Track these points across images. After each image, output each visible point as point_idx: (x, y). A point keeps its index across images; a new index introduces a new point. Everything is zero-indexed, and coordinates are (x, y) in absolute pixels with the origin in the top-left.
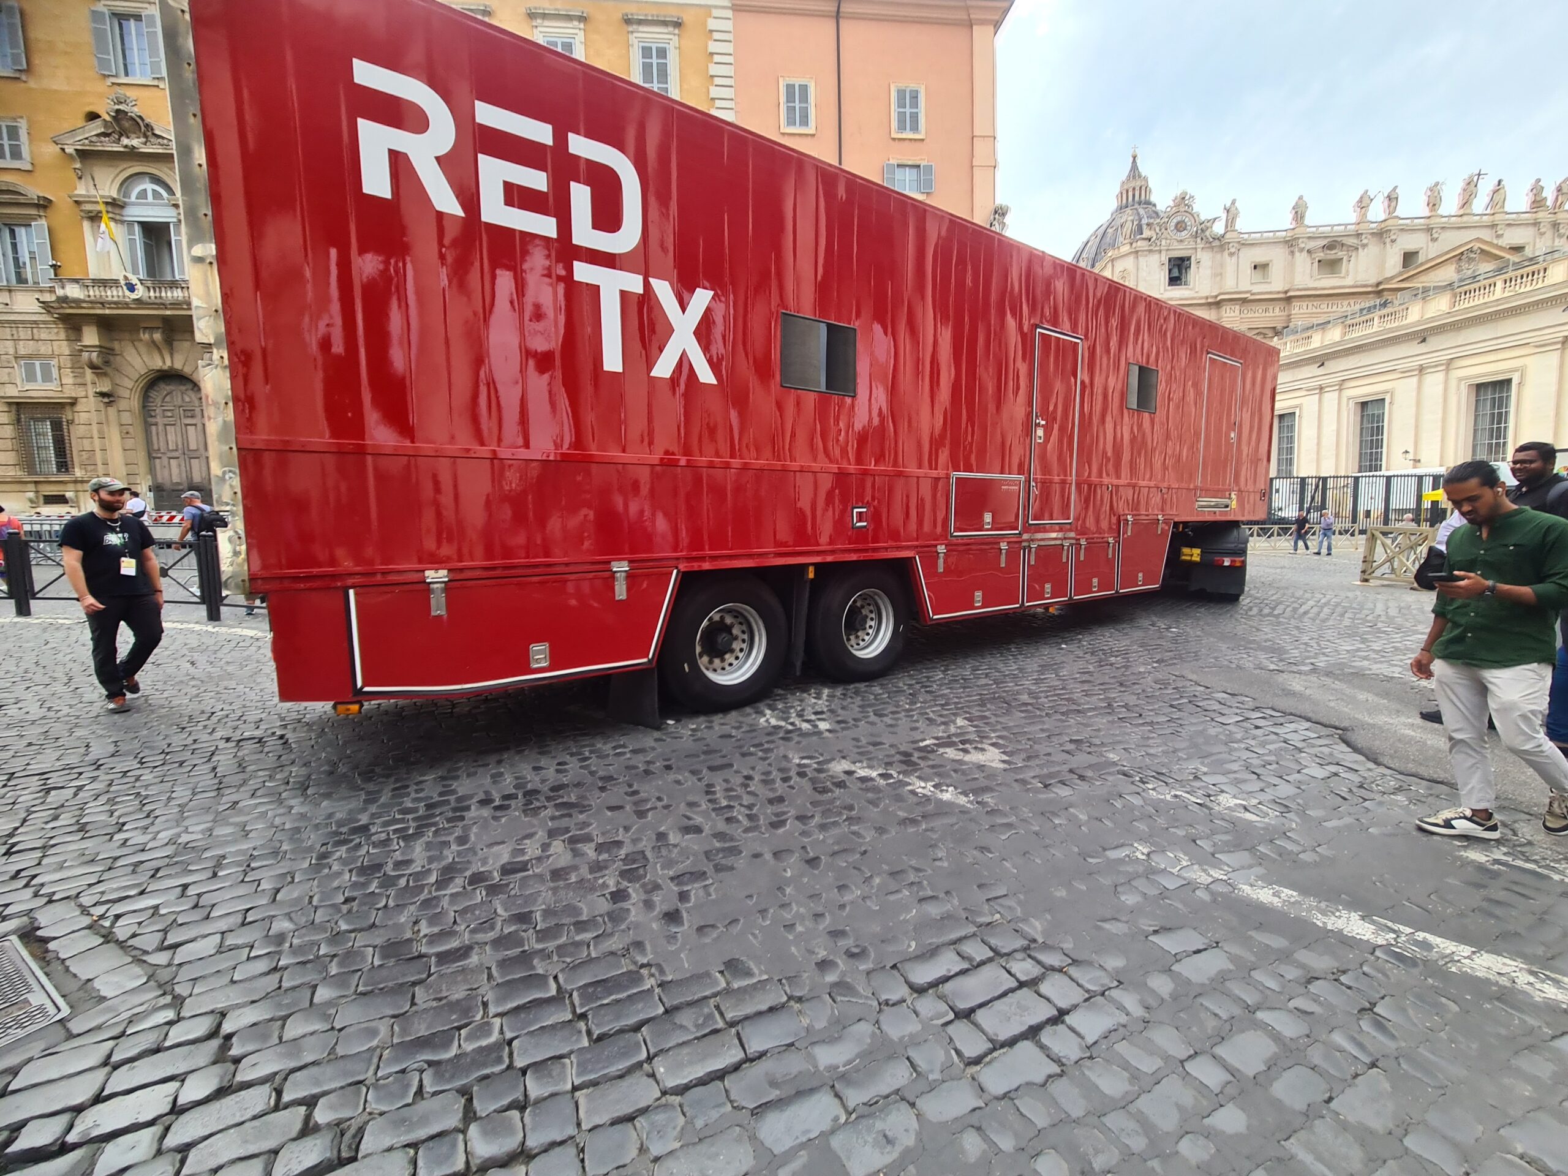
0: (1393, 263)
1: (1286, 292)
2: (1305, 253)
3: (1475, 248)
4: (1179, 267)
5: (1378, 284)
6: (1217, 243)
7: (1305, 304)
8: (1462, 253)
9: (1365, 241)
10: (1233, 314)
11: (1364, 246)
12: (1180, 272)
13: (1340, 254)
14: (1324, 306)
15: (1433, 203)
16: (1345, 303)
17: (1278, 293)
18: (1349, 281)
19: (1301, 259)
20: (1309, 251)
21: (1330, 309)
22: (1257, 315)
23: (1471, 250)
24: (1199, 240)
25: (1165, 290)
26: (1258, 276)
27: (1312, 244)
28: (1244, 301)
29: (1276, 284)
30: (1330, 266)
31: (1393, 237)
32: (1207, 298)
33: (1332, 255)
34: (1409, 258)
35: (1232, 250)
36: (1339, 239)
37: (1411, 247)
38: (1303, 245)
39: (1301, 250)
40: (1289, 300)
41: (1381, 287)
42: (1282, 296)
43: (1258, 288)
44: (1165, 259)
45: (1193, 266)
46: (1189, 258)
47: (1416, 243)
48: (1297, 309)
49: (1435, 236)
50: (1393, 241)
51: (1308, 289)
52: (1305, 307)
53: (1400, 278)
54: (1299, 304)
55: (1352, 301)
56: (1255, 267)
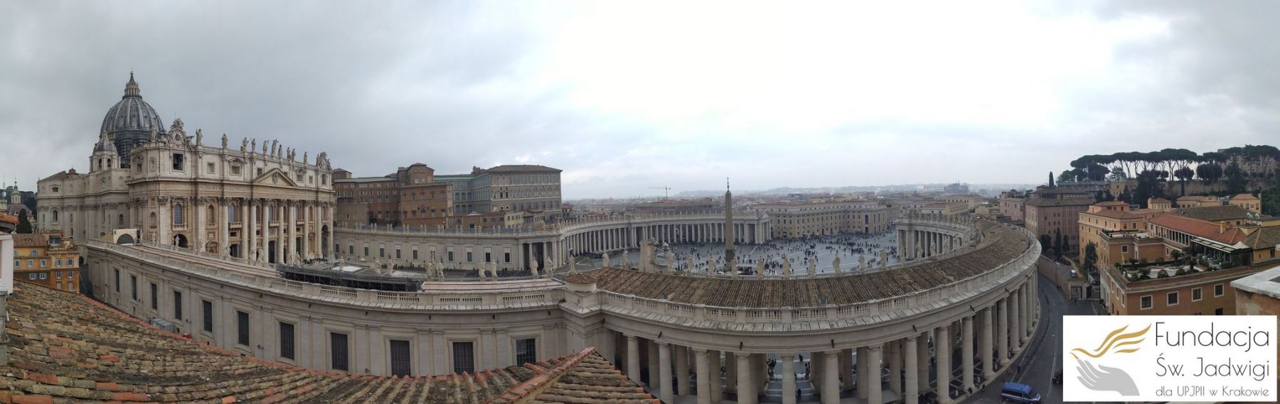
0: (255, 173)
1: (222, 181)
4: (178, 159)
5: (252, 182)
6: (193, 150)
9: (246, 161)
10: (202, 190)
11: (245, 163)
12: (178, 162)
13: (239, 165)
14: (234, 189)
15: (265, 149)
17: (219, 180)
18: (241, 179)
19: (226, 164)
20: (229, 162)
21: (236, 191)
22: (211, 191)
23: (276, 173)
24: (186, 146)
25: (172, 171)
26: (210, 170)
27: (229, 158)
28: (206, 183)
29: (217, 176)
30: (236, 170)
31: (254, 161)
32: (190, 179)
33: (236, 165)
34: (259, 170)
35: (200, 155)
36: (238, 158)
37: (259, 167)
38: (226, 158)
39: (225, 160)
40: (223, 185)
41: (253, 184)
42: (219, 182)
43: (211, 176)
44: (172, 155)
45: (184, 161)
46: (182, 155)
47: (259, 164)
48: (225, 189)
49: (267, 163)
50: (255, 163)
51: (229, 181)
52: (228, 189)
53: (258, 181)
54: (226, 187)
55: (243, 188)
56: (209, 164)
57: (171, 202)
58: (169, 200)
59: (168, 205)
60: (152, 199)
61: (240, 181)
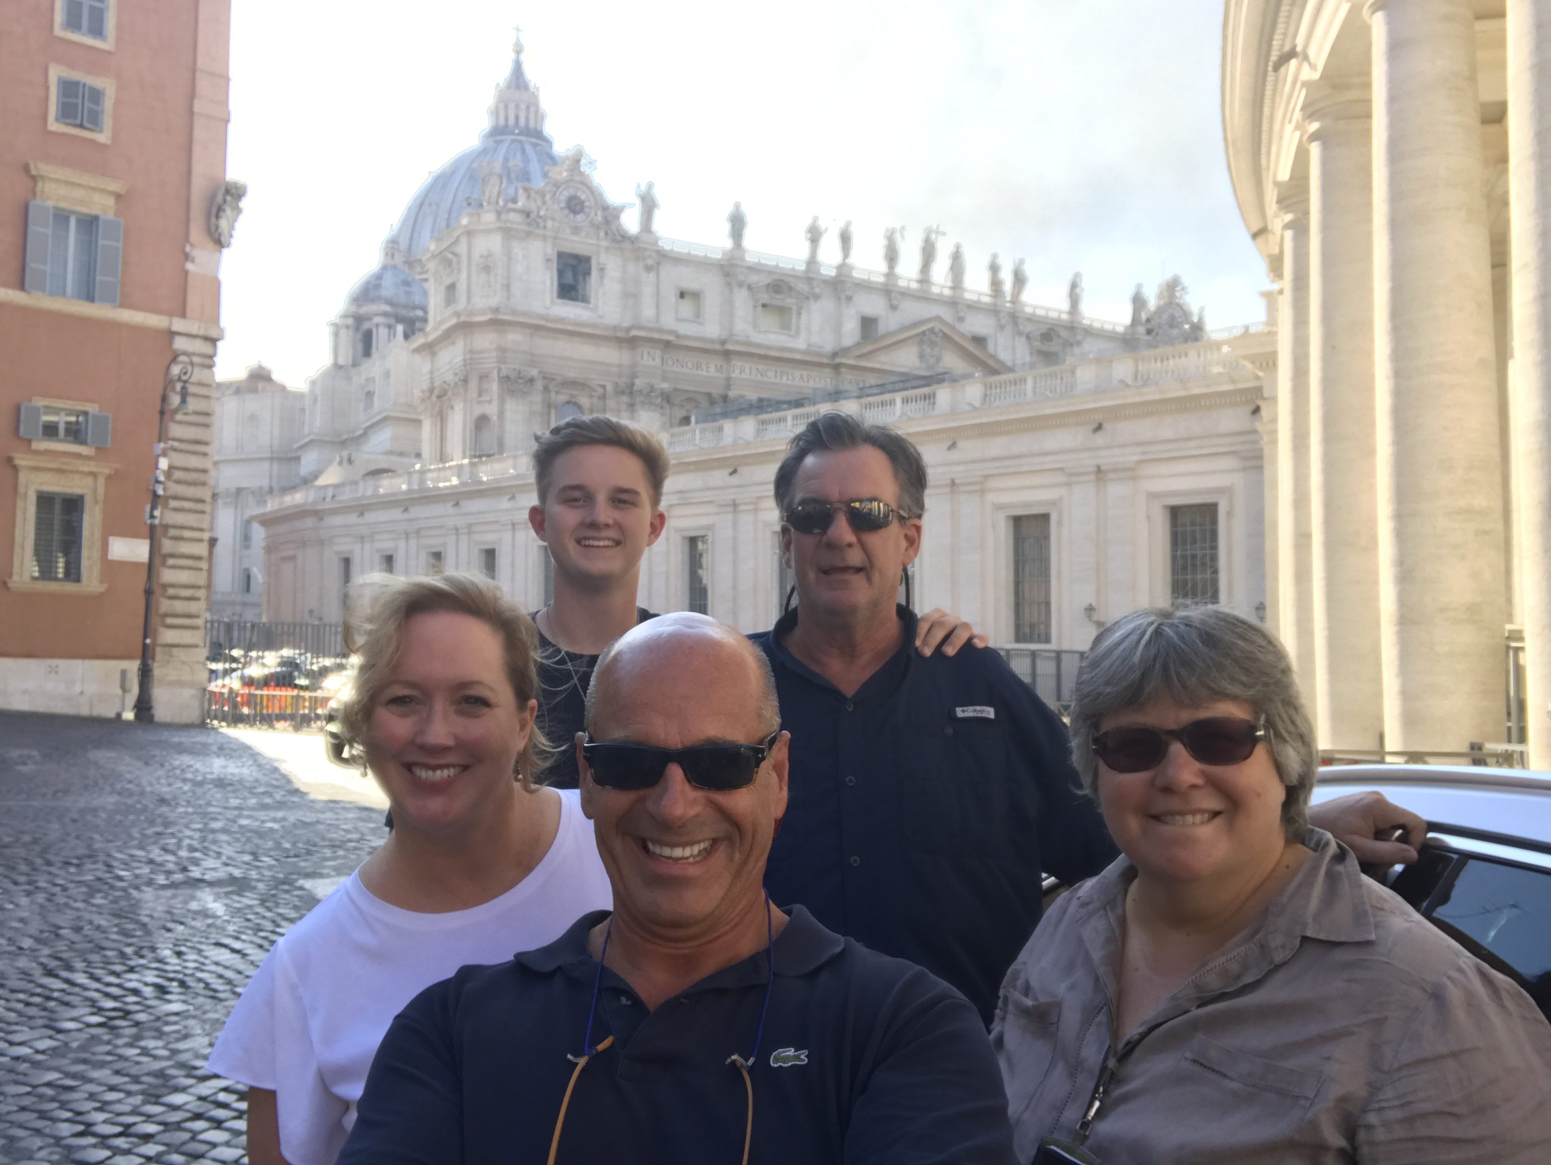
0: (850, 331)
1: (723, 342)
2: (745, 292)
3: (937, 330)
4: (574, 268)
5: (835, 355)
6: (628, 246)
7: (747, 366)
8: (923, 333)
9: (817, 290)
10: (651, 363)
11: (817, 297)
12: (575, 276)
13: (789, 302)
14: (771, 374)
15: (892, 256)
16: (797, 374)
17: (713, 341)
18: (800, 343)
19: (741, 298)
20: (750, 288)
21: (778, 380)
22: (685, 370)
23: (932, 330)
24: (602, 234)
25: (552, 303)
26: (686, 308)
27: (753, 279)
28: (668, 343)
29: (711, 329)
30: (778, 315)
31: (849, 293)
32: (615, 328)
33: (778, 300)
34: (868, 324)
35: (650, 262)
36: (786, 280)
37: (869, 311)
38: (741, 278)
39: (741, 285)
40: (727, 355)
41: (837, 361)
42: (718, 347)
43: (687, 329)
44: (551, 252)
45: (594, 273)
46: (588, 260)
47: (874, 306)
48: (737, 371)
49: (895, 302)
50: (849, 299)
51: (750, 344)
52: (747, 371)
53: (859, 353)
54: (739, 364)
55: (805, 373)
56: (682, 295)
57: (546, 389)
58: (539, 385)
59: (537, 398)
60: (483, 378)
61: (791, 350)
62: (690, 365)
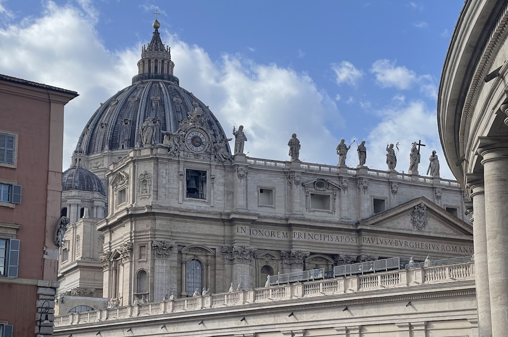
0: (367, 207)
1: (287, 219)
2: (300, 187)
3: (422, 205)
4: (196, 179)
5: (358, 224)
6: (227, 163)
7: (303, 233)
8: (414, 207)
9: (345, 184)
10: (244, 234)
11: (345, 188)
12: (197, 185)
13: (328, 192)
14: (317, 237)
15: (392, 160)
16: (334, 236)
17: (281, 219)
18: (336, 217)
19: (298, 190)
20: (303, 185)
21: (322, 241)
22: (264, 237)
23: (419, 206)
24: (213, 157)
25: (183, 200)
26: (264, 199)
27: (305, 179)
28: (253, 221)
29: (279, 211)
30: (322, 200)
31: (365, 185)
32: (221, 214)
33: (321, 191)
34: (378, 203)
35: (242, 173)
36: (326, 178)
37: (379, 195)
38: (298, 179)
39: (297, 183)
40: (290, 226)
41: (359, 227)
42: (284, 222)
43: (265, 211)
44: (183, 170)
45: (208, 181)
46: (205, 173)
47: (381, 192)
48: (297, 236)
49: (395, 189)
50: (365, 188)
51: (304, 220)
52: (303, 236)
53: (373, 222)
54: (297, 232)
55: (339, 236)
56: (262, 191)
57: (180, 252)
58: (176, 250)
59: (175, 258)
60: (142, 247)
61: (330, 222)
62: (267, 234)
